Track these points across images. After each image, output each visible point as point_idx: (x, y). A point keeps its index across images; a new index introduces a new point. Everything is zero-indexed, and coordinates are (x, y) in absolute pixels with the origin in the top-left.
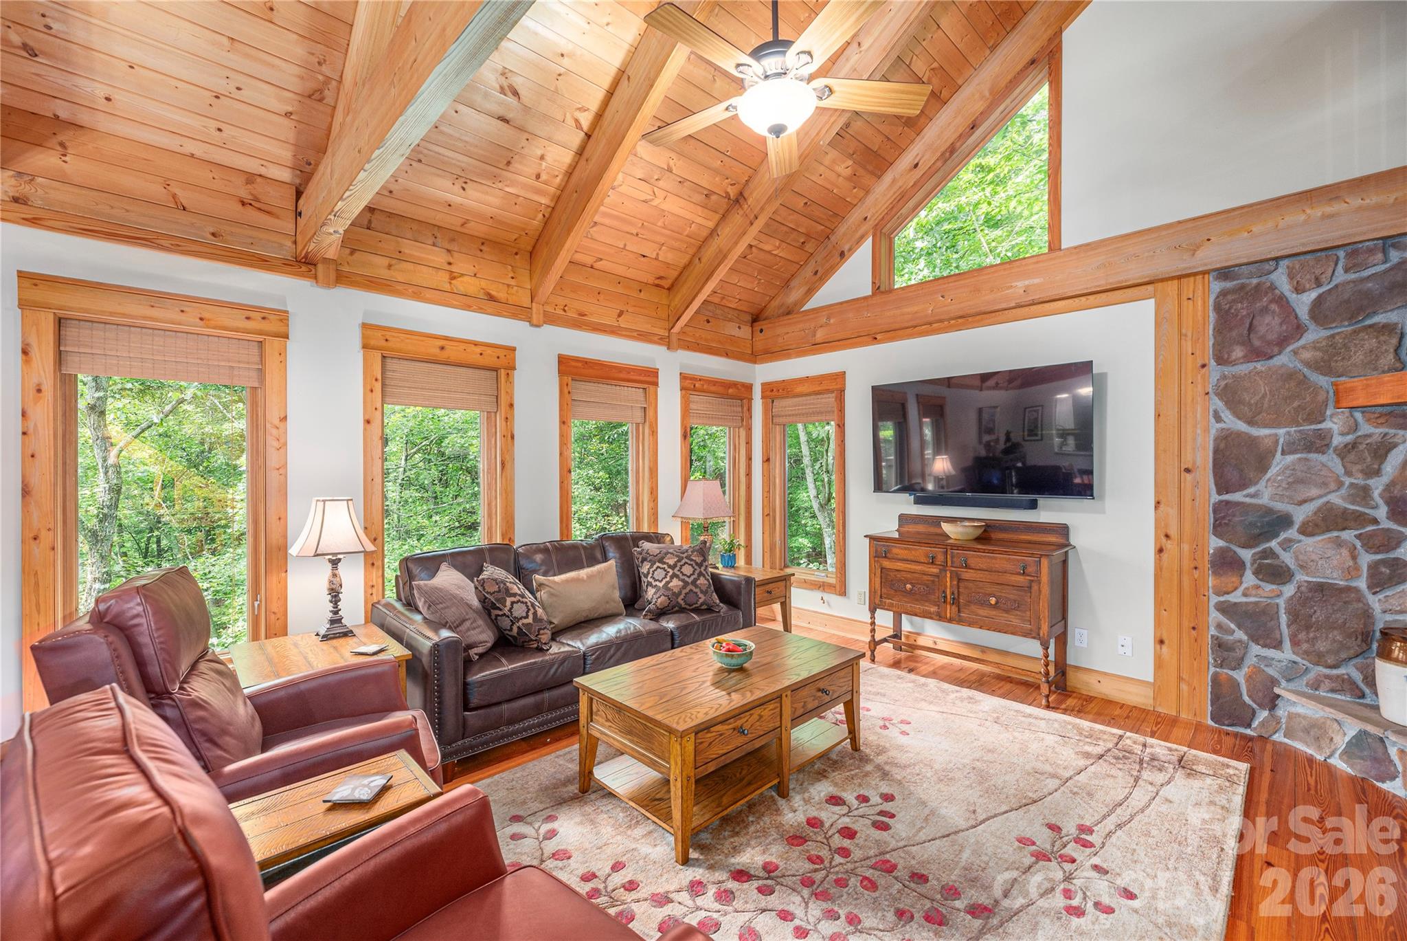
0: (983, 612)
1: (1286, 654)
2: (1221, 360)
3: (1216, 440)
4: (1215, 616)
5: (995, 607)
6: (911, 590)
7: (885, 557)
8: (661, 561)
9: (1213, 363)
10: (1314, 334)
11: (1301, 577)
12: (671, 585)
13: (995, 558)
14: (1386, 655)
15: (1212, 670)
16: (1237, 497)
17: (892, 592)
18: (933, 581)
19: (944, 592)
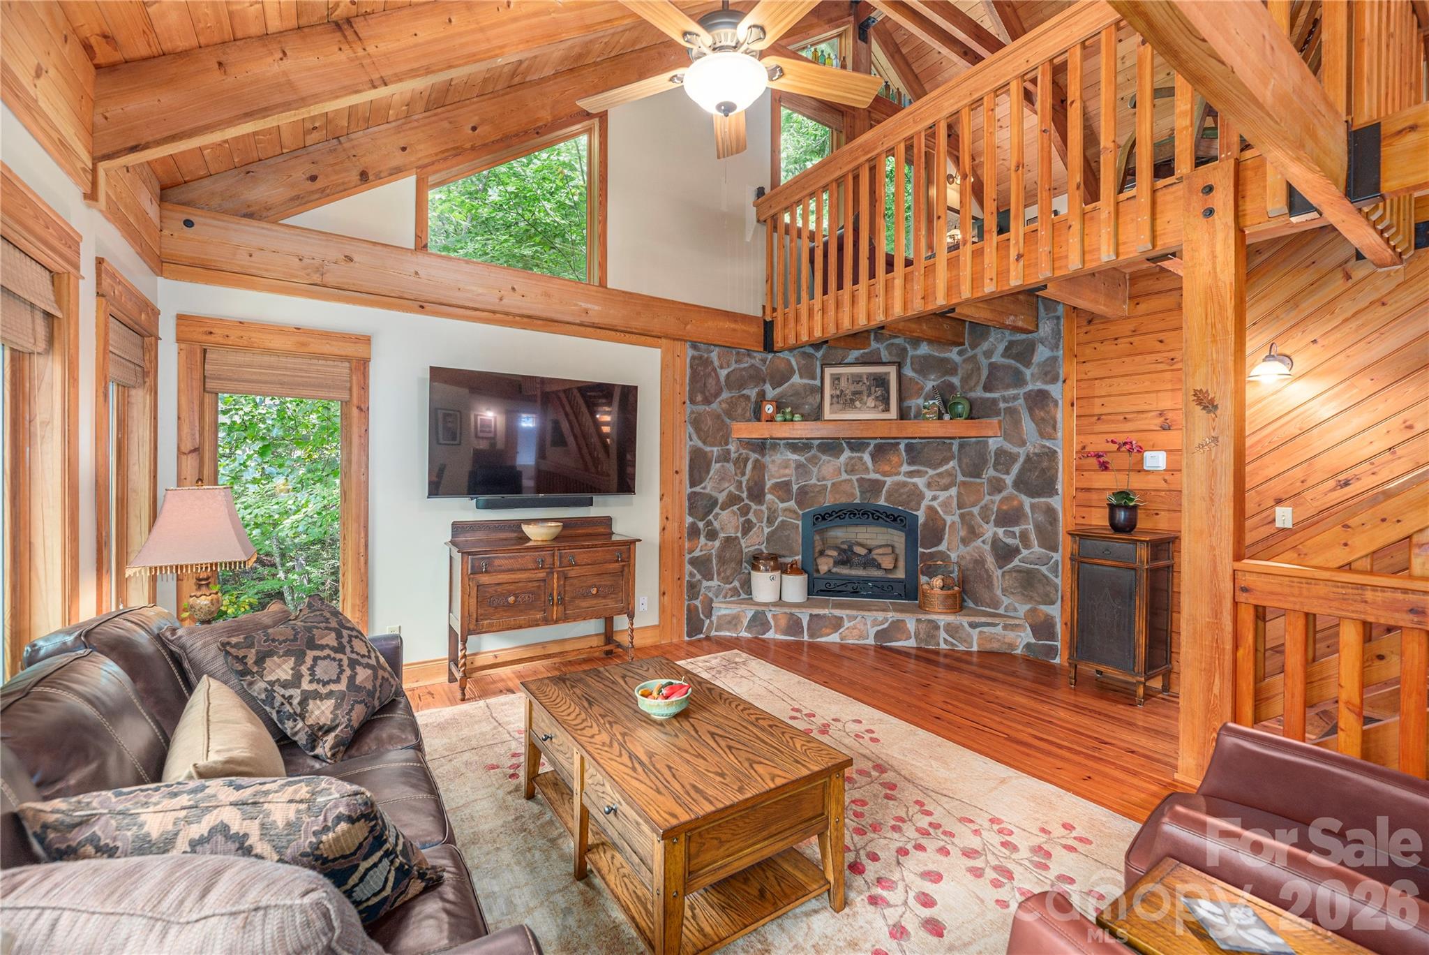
0: (585, 604)
1: (715, 583)
2: (693, 402)
3: (690, 453)
4: (688, 568)
5: (596, 596)
6: (515, 601)
7: (486, 572)
8: (312, 645)
9: (688, 402)
10: (725, 395)
11: (722, 535)
12: (359, 680)
13: (598, 552)
14: (756, 568)
15: (687, 603)
16: (697, 489)
17: (492, 610)
18: (539, 587)
19: (551, 595)
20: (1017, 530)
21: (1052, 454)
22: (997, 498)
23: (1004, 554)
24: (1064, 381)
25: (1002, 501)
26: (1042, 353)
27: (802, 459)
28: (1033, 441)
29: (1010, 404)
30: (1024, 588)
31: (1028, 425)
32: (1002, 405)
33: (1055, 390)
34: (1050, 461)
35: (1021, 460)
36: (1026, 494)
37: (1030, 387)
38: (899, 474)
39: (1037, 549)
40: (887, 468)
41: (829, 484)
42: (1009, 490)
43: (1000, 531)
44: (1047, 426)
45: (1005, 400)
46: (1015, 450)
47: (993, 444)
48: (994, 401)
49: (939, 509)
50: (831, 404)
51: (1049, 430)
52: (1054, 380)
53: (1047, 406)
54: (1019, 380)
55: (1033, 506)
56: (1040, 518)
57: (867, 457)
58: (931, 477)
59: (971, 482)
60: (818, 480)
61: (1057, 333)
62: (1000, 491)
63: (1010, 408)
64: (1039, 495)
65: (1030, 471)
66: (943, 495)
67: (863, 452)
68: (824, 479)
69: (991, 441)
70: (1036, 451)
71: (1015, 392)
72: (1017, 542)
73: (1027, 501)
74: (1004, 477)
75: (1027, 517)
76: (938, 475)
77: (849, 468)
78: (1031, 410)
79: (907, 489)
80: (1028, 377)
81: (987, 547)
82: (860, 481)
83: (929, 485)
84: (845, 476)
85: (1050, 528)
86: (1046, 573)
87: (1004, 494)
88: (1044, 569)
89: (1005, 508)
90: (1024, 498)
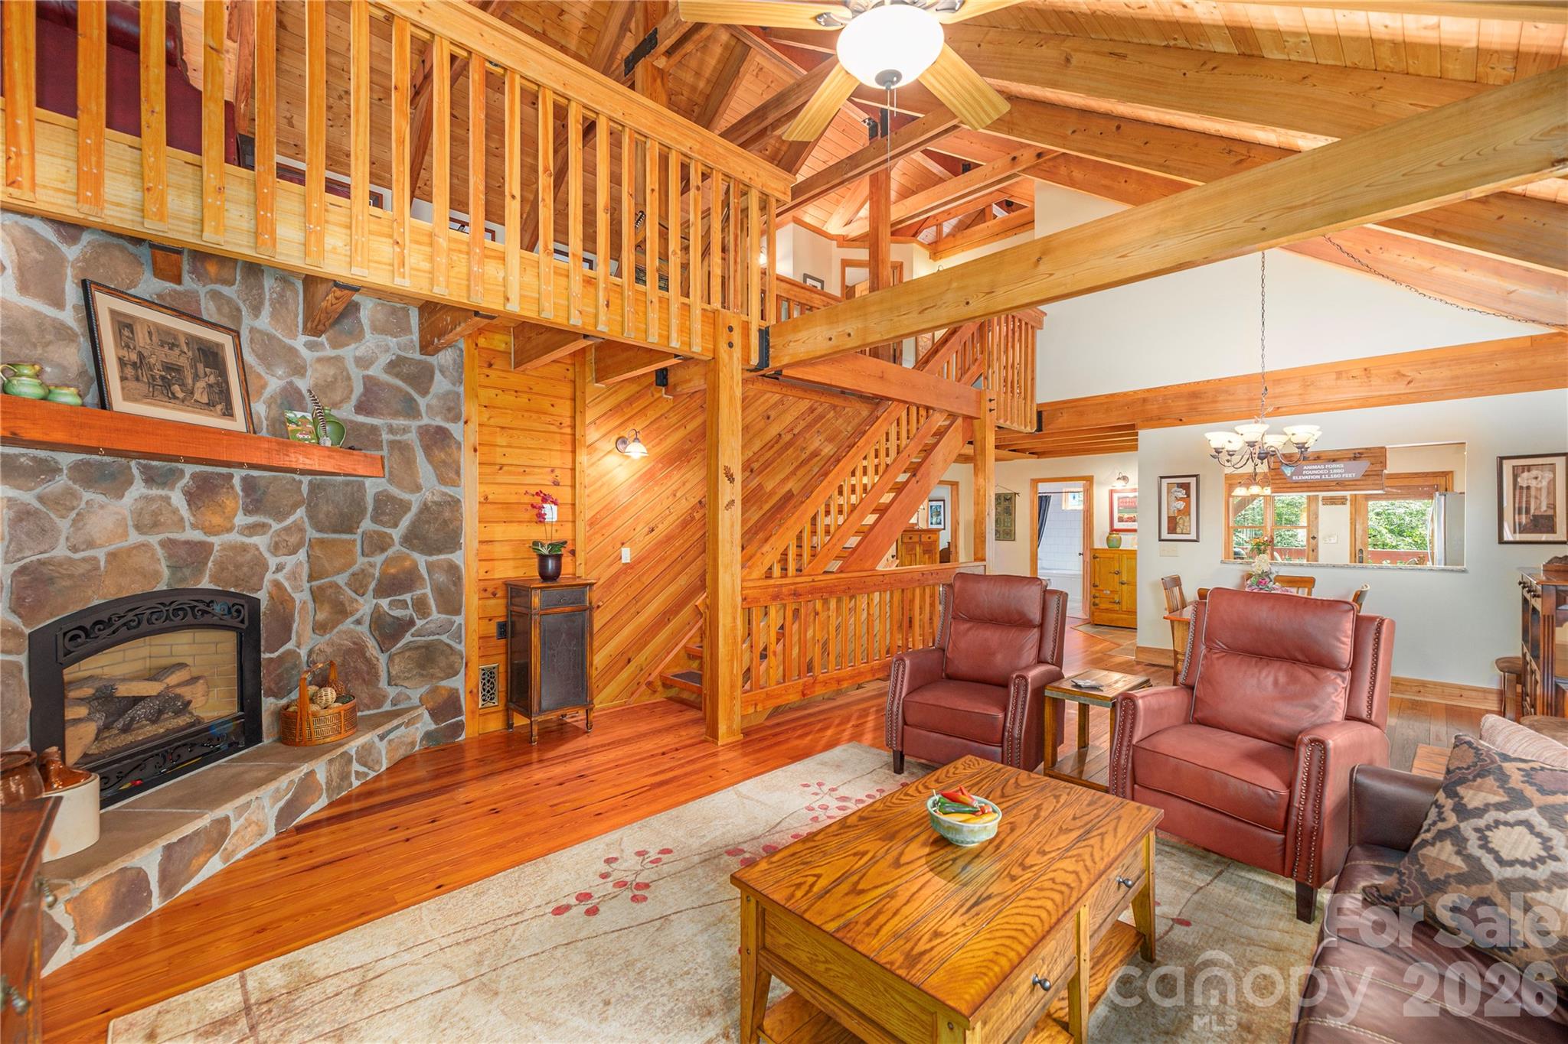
20: (407, 597)
21: (455, 504)
22: (379, 559)
23: (389, 631)
24: (466, 422)
25: (386, 562)
26: (441, 384)
27: (28, 498)
28: (429, 486)
29: (398, 438)
30: (422, 666)
31: (424, 470)
32: (385, 436)
33: (455, 429)
34: (452, 511)
35: (414, 509)
36: (422, 552)
37: (425, 421)
38: (230, 530)
39: (435, 615)
40: (217, 520)
41: (101, 554)
42: (396, 548)
43: (384, 603)
44: (449, 472)
45: (391, 430)
46: (405, 496)
47: (372, 487)
48: (374, 429)
49: (286, 584)
50: (123, 379)
51: (452, 475)
52: (456, 418)
53: (449, 447)
54: (410, 409)
55: (430, 567)
56: (441, 578)
57: (177, 499)
58: (278, 533)
59: (334, 540)
60: (74, 549)
61: (460, 366)
62: (383, 550)
63: (399, 442)
64: (440, 551)
65: (428, 522)
66: (290, 561)
67: (172, 488)
68: (91, 545)
69: (368, 482)
70: (435, 499)
71: (406, 422)
72: (410, 612)
73: (421, 560)
74: (388, 531)
75: (424, 579)
76: (287, 529)
77: (147, 520)
78: (427, 450)
79: (248, 556)
80: (423, 409)
81: (364, 629)
82: (168, 544)
83: (275, 548)
84: (134, 538)
85: (453, 589)
86: (448, 641)
87: (390, 552)
88: (444, 638)
89: (393, 571)
90: (416, 556)
